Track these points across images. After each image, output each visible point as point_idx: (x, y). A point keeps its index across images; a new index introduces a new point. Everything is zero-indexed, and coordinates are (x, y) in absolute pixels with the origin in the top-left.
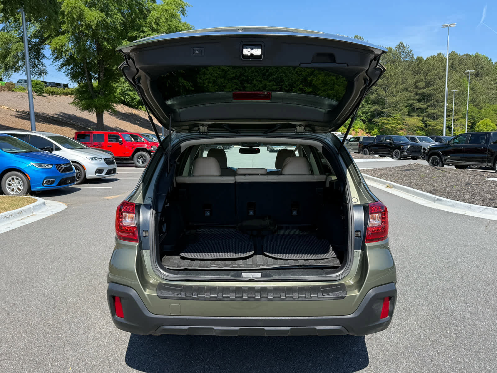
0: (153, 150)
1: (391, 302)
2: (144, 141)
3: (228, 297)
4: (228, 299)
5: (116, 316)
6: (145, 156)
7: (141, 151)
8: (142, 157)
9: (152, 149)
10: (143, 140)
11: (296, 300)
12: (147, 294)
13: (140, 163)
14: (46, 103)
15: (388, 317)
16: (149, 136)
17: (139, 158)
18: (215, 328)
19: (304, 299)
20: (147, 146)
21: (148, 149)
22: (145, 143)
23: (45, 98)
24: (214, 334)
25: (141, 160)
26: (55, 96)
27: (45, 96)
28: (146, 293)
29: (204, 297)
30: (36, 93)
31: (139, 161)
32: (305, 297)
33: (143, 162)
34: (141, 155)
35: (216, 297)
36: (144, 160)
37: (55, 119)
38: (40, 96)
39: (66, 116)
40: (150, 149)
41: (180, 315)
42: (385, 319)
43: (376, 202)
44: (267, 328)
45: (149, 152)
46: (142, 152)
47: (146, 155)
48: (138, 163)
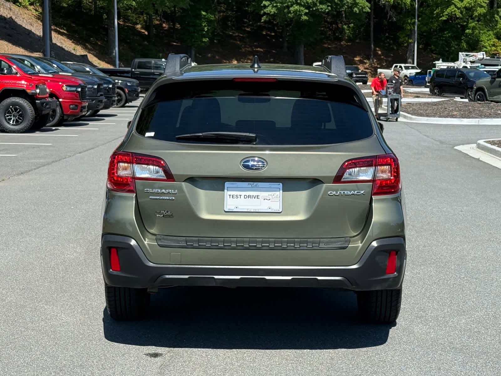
0: (39, 94)
1: (398, 257)
2: (17, 73)
3: (229, 246)
4: (230, 248)
5: (111, 270)
6: (22, 108)
7: (13, 96)
8: (16, 110)
9: (38, 91)
10: (14, 71)
11: (298, 249)
12: (148, 244)
13: (11, 123)
15: (396, 273)
16: (24, 60)
17: (9, 112)
18: (216, 277)
19: (306, 248)
20: (26, 85)
21: (28, 91)
22: (20, 79)
24: (214, 285)
25: (15, 116)
28: (146, 243)
29: (205, 245)
31: (10, 117)
32: (307, 246)
33: (17, 121)
34: (14, 104)
35: (217, 246)
36: (21, 115)
40: (34, 92)
41: (181, 264)
42: (391, 275)
43: (386, 154)
44: (268, 278)
45: (31, 98)
46: (16, 98)
47: (25, 104)
48: (7, 122)
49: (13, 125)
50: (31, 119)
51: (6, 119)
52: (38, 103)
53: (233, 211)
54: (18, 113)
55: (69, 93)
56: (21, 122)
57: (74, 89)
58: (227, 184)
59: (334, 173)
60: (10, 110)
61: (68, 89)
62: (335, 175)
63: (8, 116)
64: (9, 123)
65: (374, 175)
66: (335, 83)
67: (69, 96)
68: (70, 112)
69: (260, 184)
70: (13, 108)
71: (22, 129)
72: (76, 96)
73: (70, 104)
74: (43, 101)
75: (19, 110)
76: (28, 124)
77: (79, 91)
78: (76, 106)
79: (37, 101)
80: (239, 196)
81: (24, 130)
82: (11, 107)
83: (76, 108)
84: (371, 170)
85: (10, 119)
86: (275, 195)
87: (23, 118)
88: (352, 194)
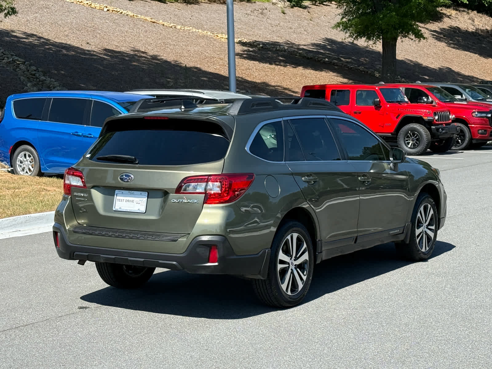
0: (436, 121)
6: (419, 132)
7: (412, 123)
8: (414, 134)
9: (437, 118)
13: (409, 146)
14: (305, 23)
17: (408, 137)
21: (425, 118)
23: (306, 10)
25: (413, 140)
26: (326, 5)
27: (305, 7)
30: (288, 3)
31: (409, 141)
33: (414, 145)
34: (412, 130)
36: (417, 140)
37: (310, 55)
38: (296, 8)
39: (335, 47)
40: (433, 119)
45: (428, 124)
46: (414, 124)
47: (421, 130)
48: (406, 145)
49: (410, 148)
50: (426, 143)
51: (405, 143)
52: (433, 128)
53: (118, 210)
54: (416, 137)
55: (479, 119)
56: (418, 146)
57: (484, 115)
58: (117, 191)
59: (175, 186)
60: (409, 135)
61: (479, 115)
62: (176, 188)
63: (407, 140)
64: (407, 146)
65: (205, 189)
66: (205, 120)
67: (478, 121)
68: (478, 137)
69: (135, 192)
70: (411, 133)
71: (418, 152)
72: (486, 122)
73: (480, 129)
74: (438, 127)
75: (416, 135)
76: (423, 148)
77: (489, 117)
78: (485, 130)
79: (432, 127)
80: (123, 200)
81: (420, 153)
82: (410, 132)
83: (485, 132)
84: (204, 185)
85: (408, 143)
86: (143, 201)
87: (419, 142)
88: (188, 202)
